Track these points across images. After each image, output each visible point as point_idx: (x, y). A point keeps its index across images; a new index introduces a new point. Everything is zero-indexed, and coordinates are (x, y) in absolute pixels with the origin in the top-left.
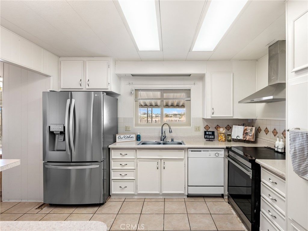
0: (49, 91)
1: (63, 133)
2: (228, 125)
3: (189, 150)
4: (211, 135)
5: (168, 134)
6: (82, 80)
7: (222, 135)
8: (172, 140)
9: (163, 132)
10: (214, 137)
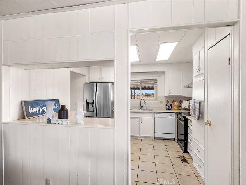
0: (85, 83)
1: (93, 103)
2: (181, 101)
3: (155, 113)
4: (169, 106)
5: (144, 105)
6: (100, 77)
7: (176, 106)
8: (146, 109)
9: (141, 104)
10: (171, 107)
